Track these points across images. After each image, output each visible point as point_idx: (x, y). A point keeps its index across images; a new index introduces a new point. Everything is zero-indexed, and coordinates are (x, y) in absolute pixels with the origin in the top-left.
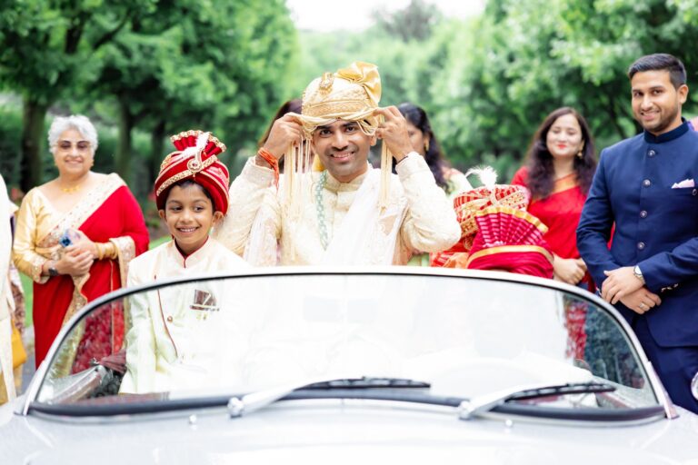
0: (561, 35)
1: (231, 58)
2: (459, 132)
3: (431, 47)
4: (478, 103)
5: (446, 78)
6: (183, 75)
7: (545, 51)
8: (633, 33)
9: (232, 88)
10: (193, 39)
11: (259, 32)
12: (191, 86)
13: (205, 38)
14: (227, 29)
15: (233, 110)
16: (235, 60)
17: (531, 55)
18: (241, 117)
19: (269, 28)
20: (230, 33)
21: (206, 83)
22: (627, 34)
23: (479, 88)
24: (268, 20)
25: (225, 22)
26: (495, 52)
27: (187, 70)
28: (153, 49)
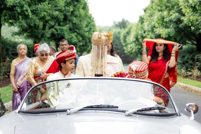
0: (156, 27)
1: (80, 32)
2: (132, 49)
3: (127, 30)
4: (137, 43)
5: (130, 37)
6: (69, 36)
7: (152, 31)
8: (173, 26)
9: (81, 39)
10: (72, 27)
11: (87, 26)
12: (71, 38)
13: (75, 27)
14: (79, 25)
15: (81, 44)
16: (82, 32)
17: (149, 31)
18: (83, 45)
19: (89, 25)
20: (80, 26)
21: (75, 37)
22: (171, 26)
23: (137, 39)
24: (89, 23)
25: (79, 23)
26: (141, 31)
27: (71, 35)
28: (63, 29)
